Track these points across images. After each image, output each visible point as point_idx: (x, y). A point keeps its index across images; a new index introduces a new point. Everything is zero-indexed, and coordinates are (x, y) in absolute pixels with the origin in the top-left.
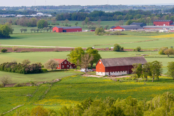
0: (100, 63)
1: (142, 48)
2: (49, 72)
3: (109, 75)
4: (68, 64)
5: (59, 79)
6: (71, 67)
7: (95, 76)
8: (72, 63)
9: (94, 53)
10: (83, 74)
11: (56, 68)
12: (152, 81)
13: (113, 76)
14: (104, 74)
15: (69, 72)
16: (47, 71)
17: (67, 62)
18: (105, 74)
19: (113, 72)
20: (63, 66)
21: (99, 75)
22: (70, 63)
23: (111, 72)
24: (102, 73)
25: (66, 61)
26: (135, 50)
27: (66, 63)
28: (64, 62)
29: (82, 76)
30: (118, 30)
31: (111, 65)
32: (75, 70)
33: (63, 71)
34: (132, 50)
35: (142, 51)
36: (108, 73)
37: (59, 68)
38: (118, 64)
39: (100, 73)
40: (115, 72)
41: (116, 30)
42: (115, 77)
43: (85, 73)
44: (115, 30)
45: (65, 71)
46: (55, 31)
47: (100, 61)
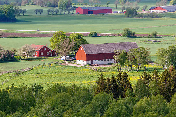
0: (81, 49)
1: (159, 33)
2: (23, 60)
3: (92, 63)
4: (48, 51)
5: (30, 68)
6: (51, 55)
7: (75, 65)
8: (53, 50)
9: (79, 38)
10: (62, 63)
11: (34, 56)
12: (136, 71)
13: (95, 65)
14: (85, 62)
15: (47, 60)
16: (21, 58)
17: (47, 48)
18: (87, 62)
19: (97, 60)
20: (42, 54)
21: (80, 64)
22: (50, 50)
23: (94, 61)
24: (83, 61)
25: (45, 47)
26: (150, 35)
27: (45, 50)
28: (42, 49)
29: (60, 65)
30: (159, 11)
31: (94, 52)
32: (55, 58)
33: (41, 59)
34: (147, 35)
35: (159, 36)
36: (90, 62)
37: (37, 56)
38: (103, 51)
39: (81, 61)
40: (99, 60)
41: (156, 11)
42: (98, 66)
43: (64, 61)
44: (154, 11)
45: (44, 59)
46: (79, 13)
47: (82, 48)
